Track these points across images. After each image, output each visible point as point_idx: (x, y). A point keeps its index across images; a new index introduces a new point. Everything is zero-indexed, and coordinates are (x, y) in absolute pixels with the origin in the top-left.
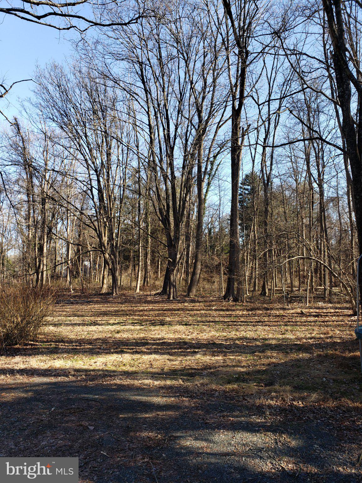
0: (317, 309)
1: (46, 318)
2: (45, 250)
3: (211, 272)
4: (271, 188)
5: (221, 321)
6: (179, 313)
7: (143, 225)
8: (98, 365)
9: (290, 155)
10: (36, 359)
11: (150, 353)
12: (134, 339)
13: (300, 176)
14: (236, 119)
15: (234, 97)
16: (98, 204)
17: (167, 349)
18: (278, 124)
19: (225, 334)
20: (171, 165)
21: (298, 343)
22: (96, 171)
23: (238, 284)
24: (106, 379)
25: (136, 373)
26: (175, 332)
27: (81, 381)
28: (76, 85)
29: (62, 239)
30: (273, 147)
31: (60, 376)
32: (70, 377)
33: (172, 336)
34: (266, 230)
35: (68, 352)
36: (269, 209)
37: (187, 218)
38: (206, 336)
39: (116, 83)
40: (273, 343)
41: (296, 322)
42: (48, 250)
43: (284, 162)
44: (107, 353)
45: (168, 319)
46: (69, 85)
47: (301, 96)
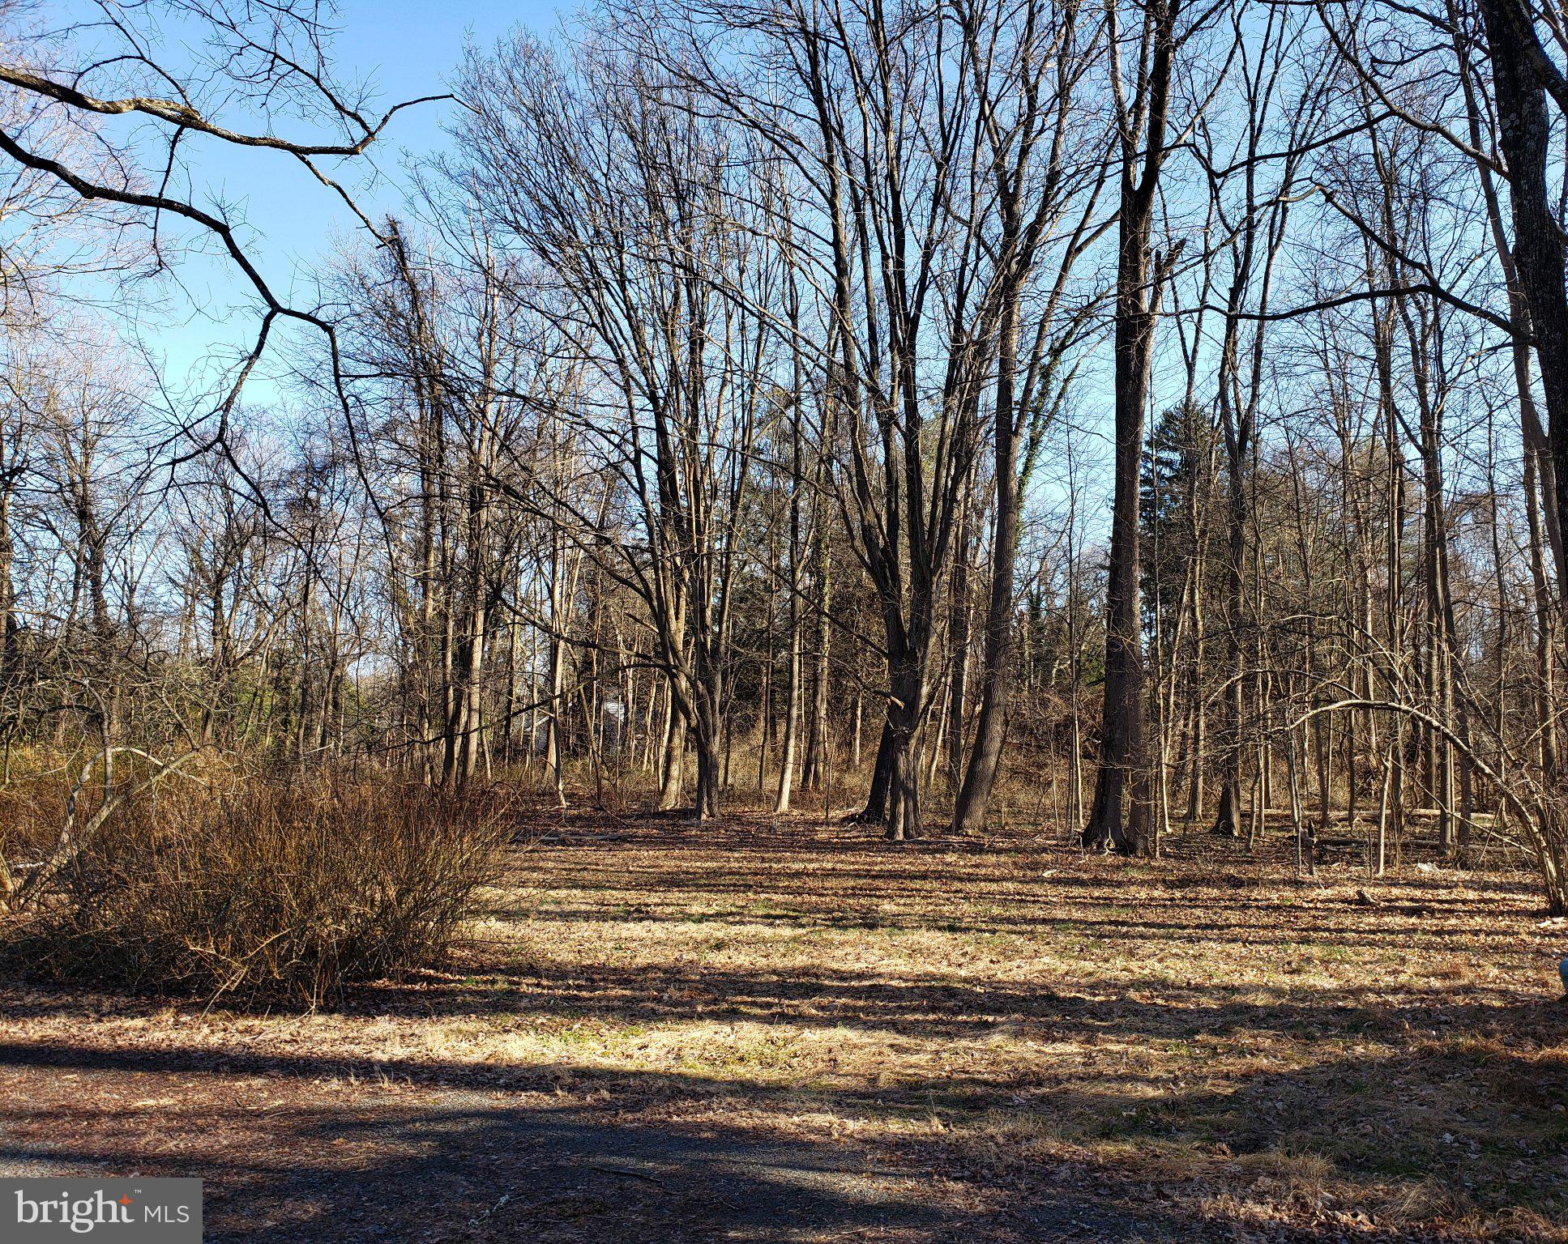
0: (1415, 887)
1: (479, 890)
2: (477, 662)
3: (1039, 747)
4: (1255, 459)
5: (1075, 922)
6: (928, 886)
7: (805, 581)
8: (653, 1057)
9: (1321, 347)
10: (445, 1028)
11: (831, 1023)
12: (774, 972)
13: (1355, 419)
14: (1136, 225)
15: (1128, 146)
16: (656, 508)
17: (887, 1011)
18: (1279, 239)
19: (1089, 966)
20: (907, 378)
21: (1350, 1004)
22: (653, 398)
23: (1135, 793)
24: (680, 1104)
25: (785, 1088)
26: (913, 952)
27: (594, 1109)
28: (593, 109)
29: (534, 624)
30: (1262, 318)
31: (525, 1090)
32: (559, 1092)
33: (901, 965)
34: (1234, 605)
35: (551, 1007)
36: (1247, 533)
37: (956, 561)
38: (1021, 972)
39: (727, 102)
40: (1258, 1003)
41: (1341, 931)
42: (487, 663)
43: (1299, 370)
44: (682, 1017)
45: (887, 907)
46: (570, 113)
47: (1361, 143)
